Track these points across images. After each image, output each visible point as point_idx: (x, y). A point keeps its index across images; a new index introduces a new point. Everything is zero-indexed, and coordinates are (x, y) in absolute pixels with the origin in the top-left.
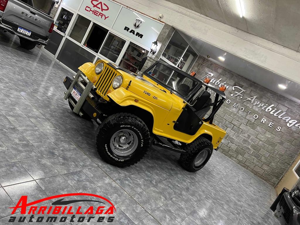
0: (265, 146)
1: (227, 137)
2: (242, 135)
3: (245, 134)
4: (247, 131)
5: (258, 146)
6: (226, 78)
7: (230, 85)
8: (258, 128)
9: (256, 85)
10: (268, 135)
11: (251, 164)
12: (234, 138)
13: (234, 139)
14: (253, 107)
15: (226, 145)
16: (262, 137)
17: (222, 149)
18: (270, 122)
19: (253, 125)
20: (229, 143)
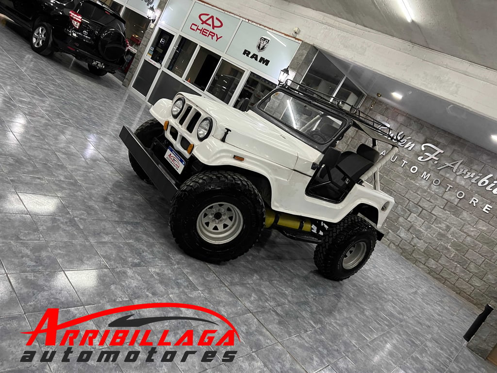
0: (476, 245)
1: (410, 228)
2: (437, 225)
3: (440, 224)
4: (444, 219)
5: (464, 244)
6: (411, 132)
7: (418, 142)
8: (465, 214)
9: (462, 141)
10: (483, 227)
11: (451, 275)
12: (423, 231)
13: (422, 233)
14: (455, 178)
15: (409, 241)
16: (472, 229)
17: (402, 249)
18: (485, 204)
19: (455, 210)
20: (413, 238)
